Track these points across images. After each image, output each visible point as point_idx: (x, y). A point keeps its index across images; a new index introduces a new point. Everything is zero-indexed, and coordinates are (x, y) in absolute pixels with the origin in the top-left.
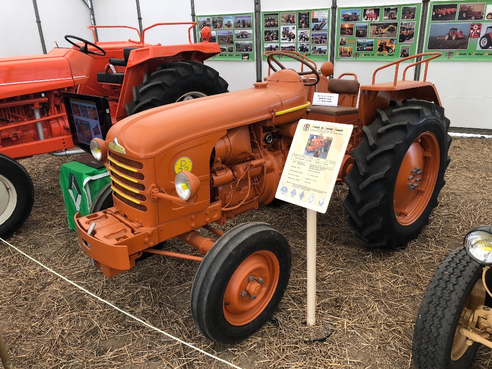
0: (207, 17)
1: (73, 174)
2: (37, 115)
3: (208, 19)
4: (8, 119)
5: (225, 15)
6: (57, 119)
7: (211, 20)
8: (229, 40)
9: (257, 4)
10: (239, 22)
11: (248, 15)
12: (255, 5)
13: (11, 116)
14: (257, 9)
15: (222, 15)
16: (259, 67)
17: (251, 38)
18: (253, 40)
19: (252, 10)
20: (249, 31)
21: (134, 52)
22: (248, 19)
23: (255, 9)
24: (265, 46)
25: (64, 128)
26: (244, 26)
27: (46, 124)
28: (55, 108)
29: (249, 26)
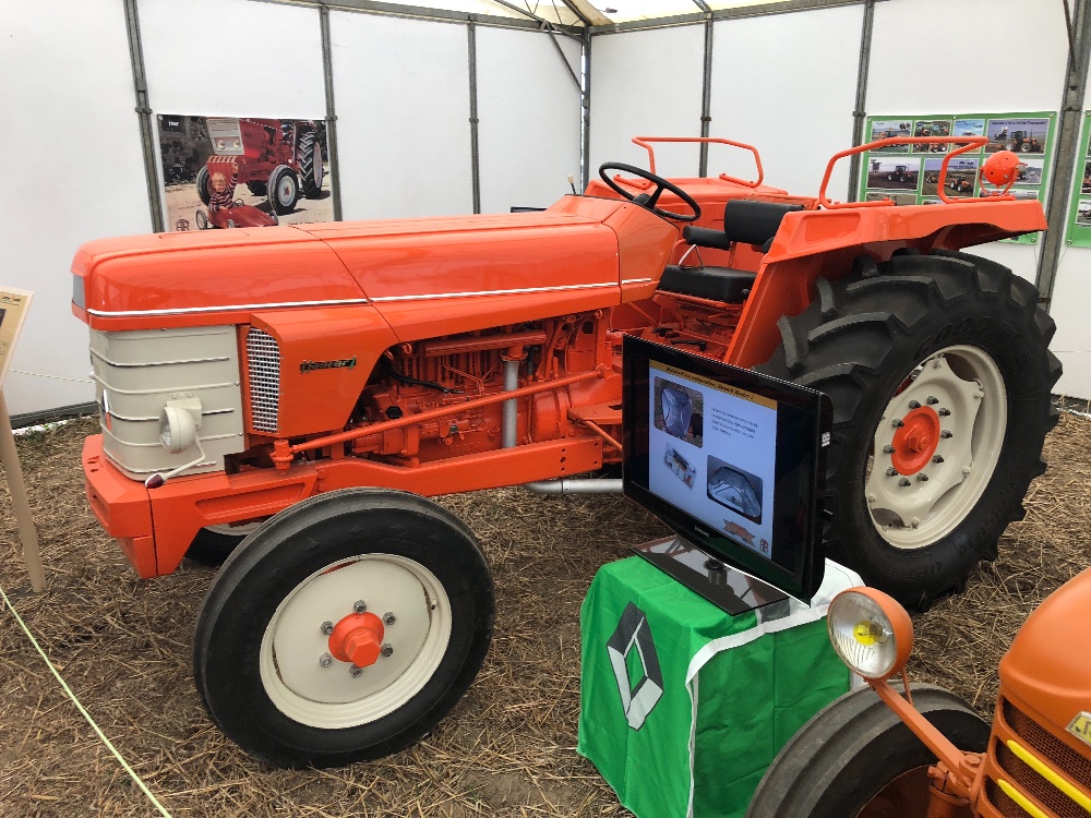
0: (900, 122)
1: (643, 614)
2: (512, 378)
3: (902, 126)
4: (440, 383)
5: (959, 117)
6: (554, 391)
7: (913, 129)
8: (959, 182)
9: (1074, 88)
10: (1003, 136)
11: (1039, 119)
12: (1066, 92)
13: (447, 375)
14: (1070, 104)
15: (951, 117)
16: (1047, 265)
17: (1035, 181)
18: (1041, 187)
19: (1054, 105)
20: (1033, 162)
21: (799, 220)
22: (1036, 128)
23: (1065, 100)
24: (1082, 207)
25: (569, 418)
26: (1017, 149)
27: (527, 404)
28: (556, 359)
29: (1036, 148)
